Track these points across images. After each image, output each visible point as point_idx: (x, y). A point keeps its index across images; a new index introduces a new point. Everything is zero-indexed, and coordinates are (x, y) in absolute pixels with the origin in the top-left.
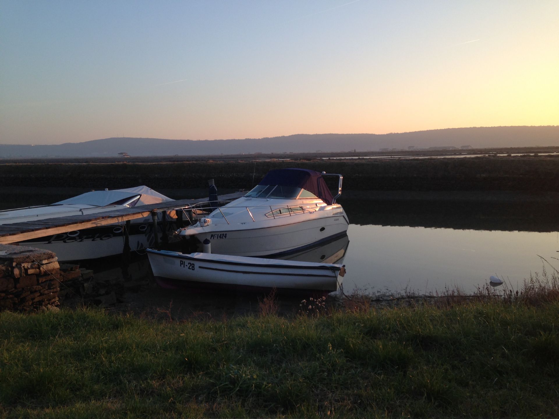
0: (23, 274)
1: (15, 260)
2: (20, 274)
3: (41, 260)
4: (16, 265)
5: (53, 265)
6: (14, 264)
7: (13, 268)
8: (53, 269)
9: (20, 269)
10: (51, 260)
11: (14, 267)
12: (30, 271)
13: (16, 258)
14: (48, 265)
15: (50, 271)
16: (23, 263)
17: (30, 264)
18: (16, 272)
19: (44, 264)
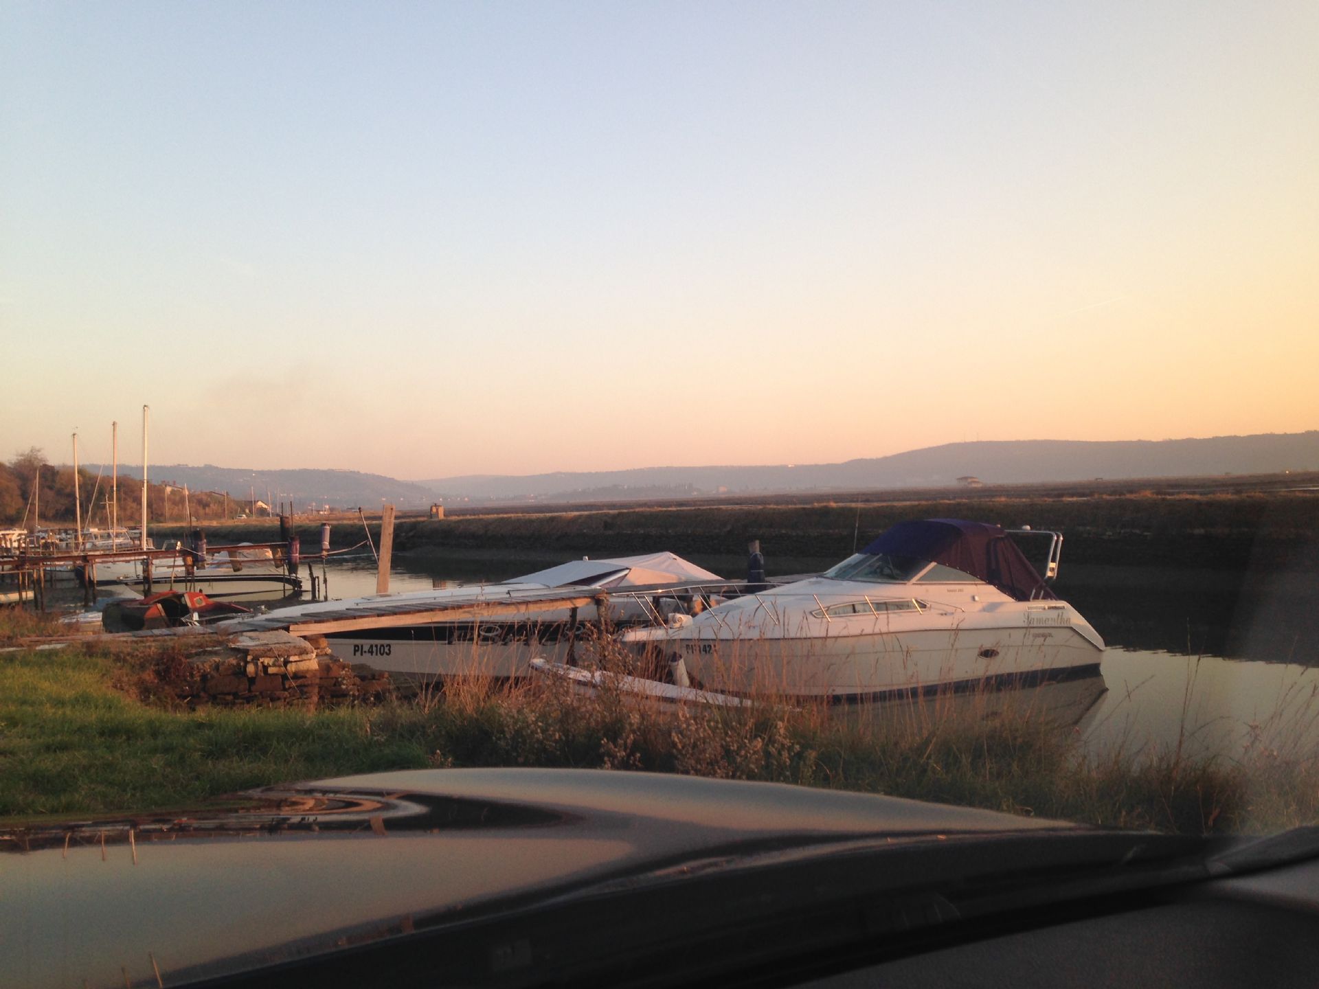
0: (259, 672)
1: (250, 652)
2: (256, 673)
3: (289, 656)
4: (252, 659)
5: (307, 664)
6: (249, 658)
7: (246, 663)
8: (308, 671)
9: (256, 665)
10: (304, 657)
11: (249, 662)
12: (271, 670)
13: (252, 650)
14: (298, 663)
15: (303, 672)
16: (262, 657)
17: (273, 660)
18: (251, 669)
19: (292, 662)
